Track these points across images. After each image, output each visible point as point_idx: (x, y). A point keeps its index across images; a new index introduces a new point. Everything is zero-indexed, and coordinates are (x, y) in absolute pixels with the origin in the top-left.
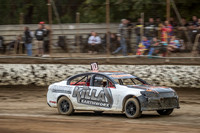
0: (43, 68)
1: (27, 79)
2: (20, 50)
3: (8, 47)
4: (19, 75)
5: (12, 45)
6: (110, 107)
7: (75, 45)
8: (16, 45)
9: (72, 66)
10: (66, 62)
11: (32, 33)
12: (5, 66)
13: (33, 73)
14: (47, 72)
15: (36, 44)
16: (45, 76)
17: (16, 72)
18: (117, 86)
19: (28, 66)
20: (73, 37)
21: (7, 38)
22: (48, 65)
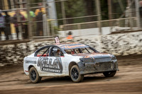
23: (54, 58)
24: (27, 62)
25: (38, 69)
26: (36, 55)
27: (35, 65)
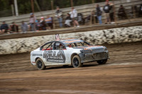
0: (112, 32)
1: (101, 41)
2: (95, 21)
3: (86, 20)
4: (95, 38)
5: (89, 18)
6: (64, 62)
7: (132, 13)
8: (91, 18)
9: (131, 28)
10: (127, 26)
11: (101, 9)
12: (85, 33)
13: (105, 36)
14: (115, 34)
15: (105, 15)
16: (114, 36)
17: (93, 37)
18: (67, 48)
19: (101, 31)
20: (130, 8)
21: (84, 14)
22: (114, 29)
23: (57, 51)
24: (34, 55)
25: (44, 60)
26: (41, 49)
27: (42, 57)
